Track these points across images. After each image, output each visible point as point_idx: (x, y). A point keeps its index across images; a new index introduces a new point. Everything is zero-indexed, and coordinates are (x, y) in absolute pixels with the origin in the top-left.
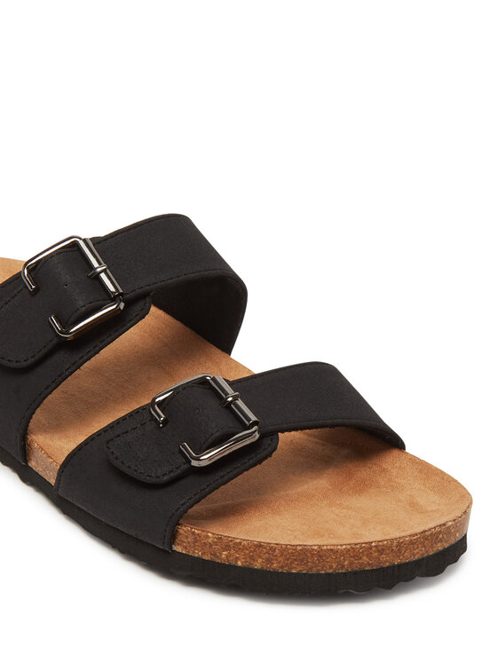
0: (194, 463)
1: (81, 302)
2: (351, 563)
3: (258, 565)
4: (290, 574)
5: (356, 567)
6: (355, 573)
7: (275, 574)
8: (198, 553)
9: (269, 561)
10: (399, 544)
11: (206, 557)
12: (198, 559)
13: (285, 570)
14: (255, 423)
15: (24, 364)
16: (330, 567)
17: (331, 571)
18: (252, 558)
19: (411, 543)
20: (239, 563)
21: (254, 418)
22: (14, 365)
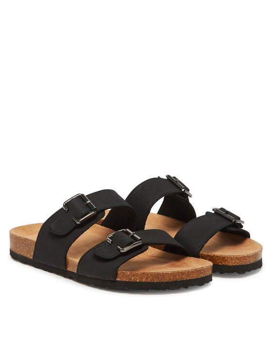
0: (122, 251)
1: (83, 211)
2: (173, 278)
3: (144, 280)
4: (154, 283)
5: (175, 280)
6: (175, 282)
7: (149, 283)
8: (124, 280)
9: (147, 278)
10: (188, 272)
11: (127, 281)
12: (125, 281)
13: (152, 281)
14: (140, 240)
15: (65, 233)
16: (166, 280)
17: (167, 281)
18: (142, 278)
19: (192, 272)
20: (138, 281)
21: (139, 238)
22: (62, 234)
